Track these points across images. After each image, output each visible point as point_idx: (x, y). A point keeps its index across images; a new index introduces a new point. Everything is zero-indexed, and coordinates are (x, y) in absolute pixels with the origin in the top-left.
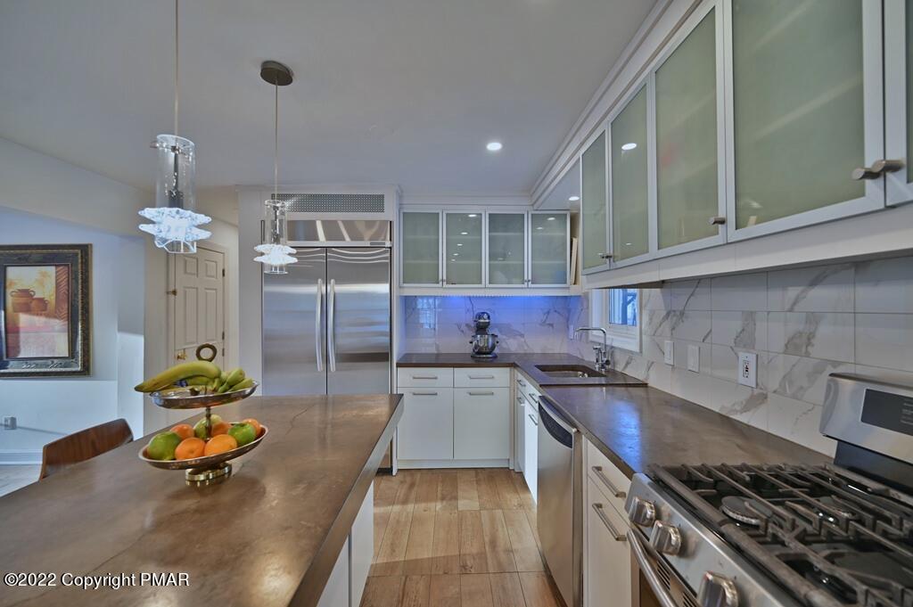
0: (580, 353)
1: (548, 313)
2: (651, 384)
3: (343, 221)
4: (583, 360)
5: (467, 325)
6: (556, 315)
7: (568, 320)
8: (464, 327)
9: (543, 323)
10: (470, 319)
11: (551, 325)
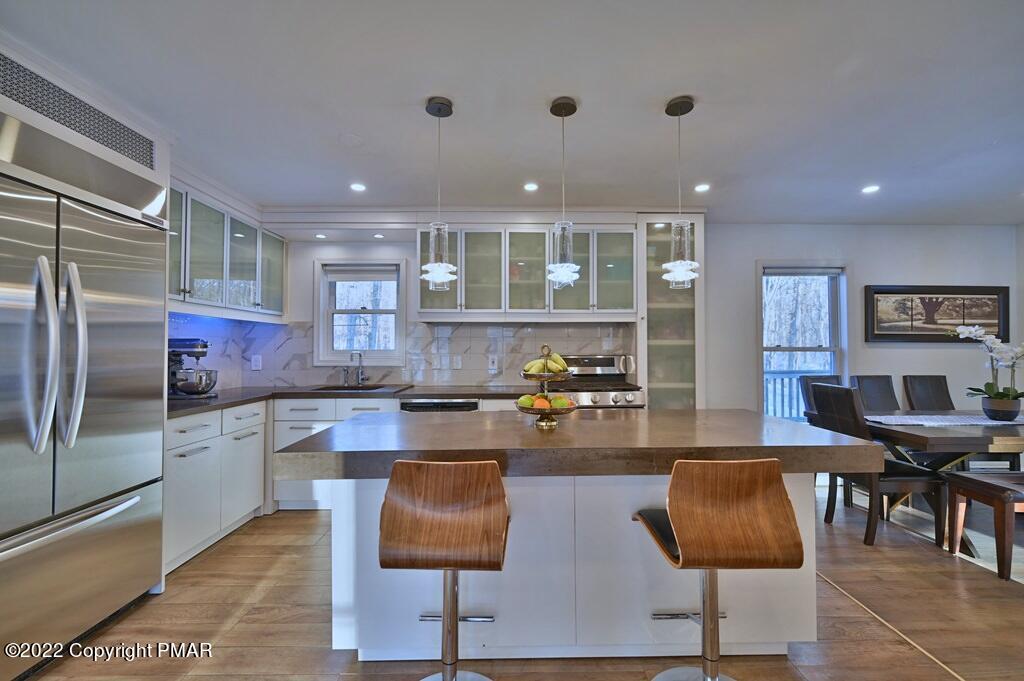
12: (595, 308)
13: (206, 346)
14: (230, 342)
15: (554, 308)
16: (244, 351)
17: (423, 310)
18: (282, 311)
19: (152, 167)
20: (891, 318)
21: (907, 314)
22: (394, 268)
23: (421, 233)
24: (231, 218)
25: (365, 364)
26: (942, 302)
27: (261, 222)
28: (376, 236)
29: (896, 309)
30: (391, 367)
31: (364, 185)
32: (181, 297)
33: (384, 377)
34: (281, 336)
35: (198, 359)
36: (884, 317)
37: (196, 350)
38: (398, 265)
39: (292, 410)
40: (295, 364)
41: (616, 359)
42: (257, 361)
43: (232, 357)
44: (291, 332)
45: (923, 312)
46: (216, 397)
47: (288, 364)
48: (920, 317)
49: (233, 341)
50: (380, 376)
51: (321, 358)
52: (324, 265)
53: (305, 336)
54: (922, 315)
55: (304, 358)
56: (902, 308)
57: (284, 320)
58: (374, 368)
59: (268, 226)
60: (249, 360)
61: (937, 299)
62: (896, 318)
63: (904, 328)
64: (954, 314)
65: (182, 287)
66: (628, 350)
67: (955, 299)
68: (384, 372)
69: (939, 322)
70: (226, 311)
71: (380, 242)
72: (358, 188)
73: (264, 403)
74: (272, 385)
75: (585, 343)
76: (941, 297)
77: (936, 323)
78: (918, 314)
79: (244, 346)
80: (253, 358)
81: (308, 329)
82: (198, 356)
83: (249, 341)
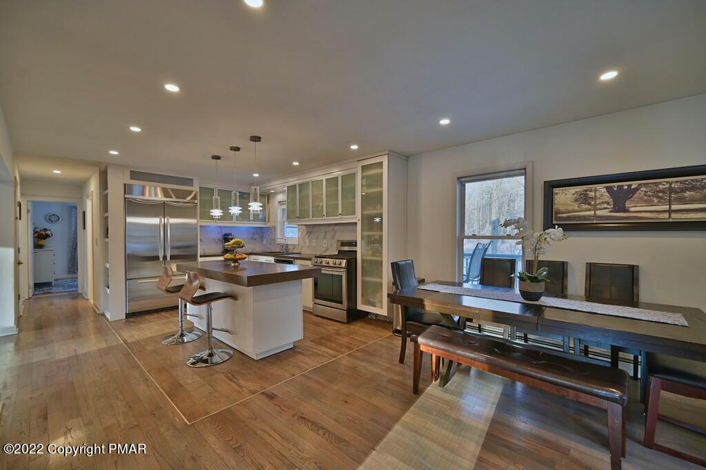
0: (270, 249)
2: (302, 252)
5: (219, 240)
6: (257, 234)
7: (262, 237)
8: (217, 241)
9: (252, 239)
10: (220, 237)
11: (255, 239)
12: (341, 215)
13: (232, 235)
14: (255, 233)
15: (326, 216)
19: (194, 186)
20: (570, 208)
21: (590, 204)
23: (287, 186)
25: (288, 243)
26: (636, 189)
29: (576, 200)
30: (295, 245)
36: (562, 208)
37: (229, 237)
43: (257, 239)
44: (271, 230)
45: (611, 201)
47: (271, 243)
48: (606, 205)
51: (278, 240)
52: (279, 202)
54: (608, 203)
55: (274, 240)
56: (584, 199)
57: (268, 225)
60: (262, 241)
61: (630, 185)
62: (576, 208)
63: (585, 218)
64: (656, 200)
65: (214, 218)
67: (657, 184)
69: (632, 209)
72: (256, 175)
76: (634, 184)
77: (628, 211)
78: (604, 203)
79: (261, 235)
81: (275, 229)
83: (263, 234)
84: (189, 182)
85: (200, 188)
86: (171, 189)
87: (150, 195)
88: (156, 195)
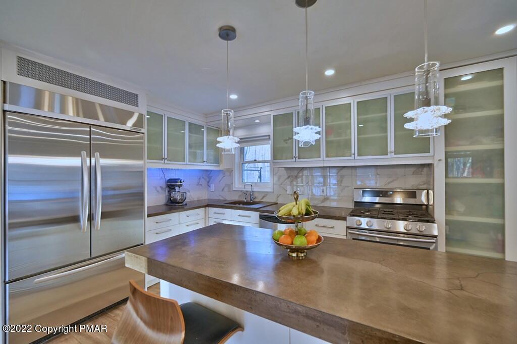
0: (222, 197)
1: (200, 178)
2: (279, 202)
3: (100, 104)
4: (226, 200)
6: (203, 180)
8: (159, 189)
9: (198, 184)
10: (163, 183)
11: (201, 185)
12: (393, 154)
13: (181, 182)
14: (201, 178)
15: (358, 156)
16: (208, 183)
17: (275, 161)
18: (219, 163)
19: (137, 106)
22: (268, 137)
23: (274, 116)
24: (189, 123)
25: (254, 190)
27: (207, 122)
28: (256, 121)
30: (267, 192)
31: (236, 94)
32: (163, 161)
33: (263, 197)
34: (221, 176)
35: (179, 187)
37: (177, 184)
38: (269, 136)
39: (215, 213)
40: (226, 189)
41: (417, 192)
42: (213, 187)
43: (203, 185)
44: (224, 174)
46: (186, 205)
47: (223, 189)
49: (203, 178)
50: (261, 198)
51: (236, 186)
53: (230, 175)
55: (229, 186)
57: (221, 168)
58: (259, 192)
59: (209, 124)
60: (210, 187)
65: (163, 157)
66: (429, 186)
68: (263, 195)
70: (187, 166)
71: (260, 124)
72: (234, 97)
73: (204, 209)
74: (218, 198)
75: (392, 179)
79: (208, 180)
80: (211, 185)
81: (230, 171)
82: (180, 186)
83: (210, 178)
84: (132, 99)
85: (147, 111)
86: (101, 105)
87: (51, 108)
88: (63, 110)
